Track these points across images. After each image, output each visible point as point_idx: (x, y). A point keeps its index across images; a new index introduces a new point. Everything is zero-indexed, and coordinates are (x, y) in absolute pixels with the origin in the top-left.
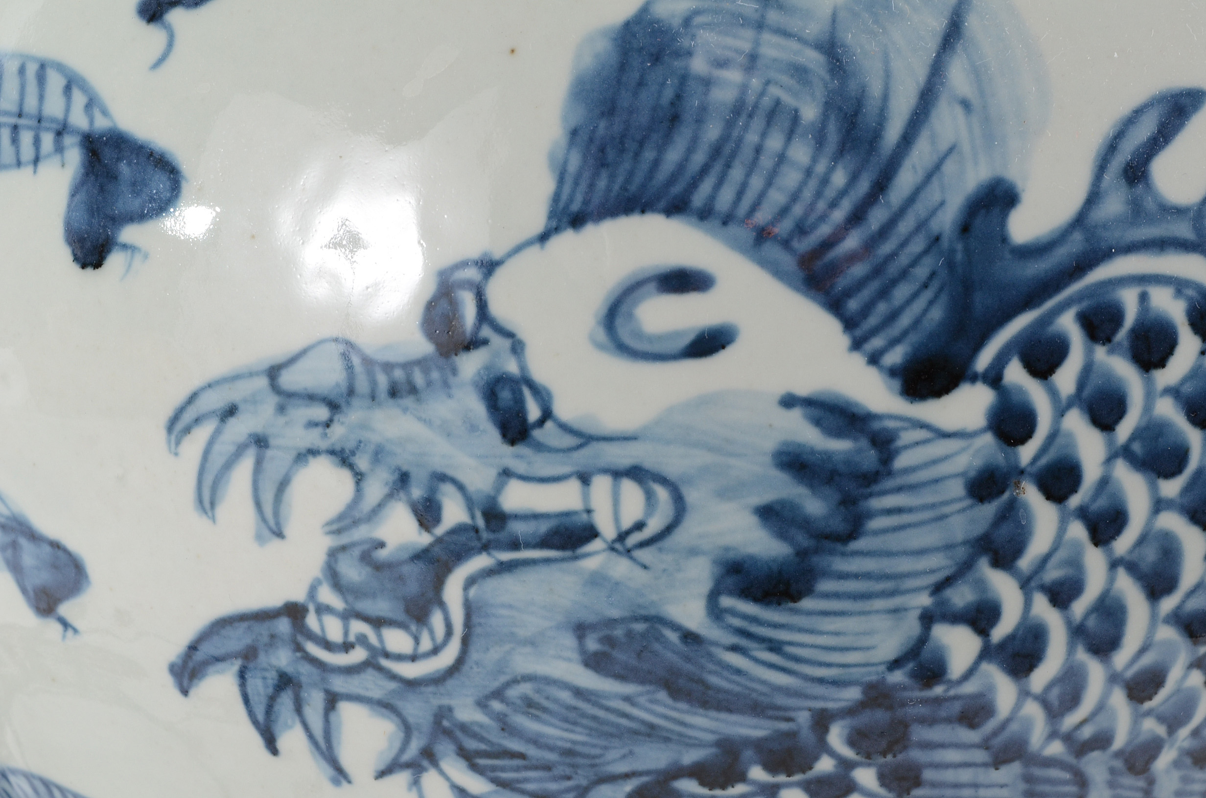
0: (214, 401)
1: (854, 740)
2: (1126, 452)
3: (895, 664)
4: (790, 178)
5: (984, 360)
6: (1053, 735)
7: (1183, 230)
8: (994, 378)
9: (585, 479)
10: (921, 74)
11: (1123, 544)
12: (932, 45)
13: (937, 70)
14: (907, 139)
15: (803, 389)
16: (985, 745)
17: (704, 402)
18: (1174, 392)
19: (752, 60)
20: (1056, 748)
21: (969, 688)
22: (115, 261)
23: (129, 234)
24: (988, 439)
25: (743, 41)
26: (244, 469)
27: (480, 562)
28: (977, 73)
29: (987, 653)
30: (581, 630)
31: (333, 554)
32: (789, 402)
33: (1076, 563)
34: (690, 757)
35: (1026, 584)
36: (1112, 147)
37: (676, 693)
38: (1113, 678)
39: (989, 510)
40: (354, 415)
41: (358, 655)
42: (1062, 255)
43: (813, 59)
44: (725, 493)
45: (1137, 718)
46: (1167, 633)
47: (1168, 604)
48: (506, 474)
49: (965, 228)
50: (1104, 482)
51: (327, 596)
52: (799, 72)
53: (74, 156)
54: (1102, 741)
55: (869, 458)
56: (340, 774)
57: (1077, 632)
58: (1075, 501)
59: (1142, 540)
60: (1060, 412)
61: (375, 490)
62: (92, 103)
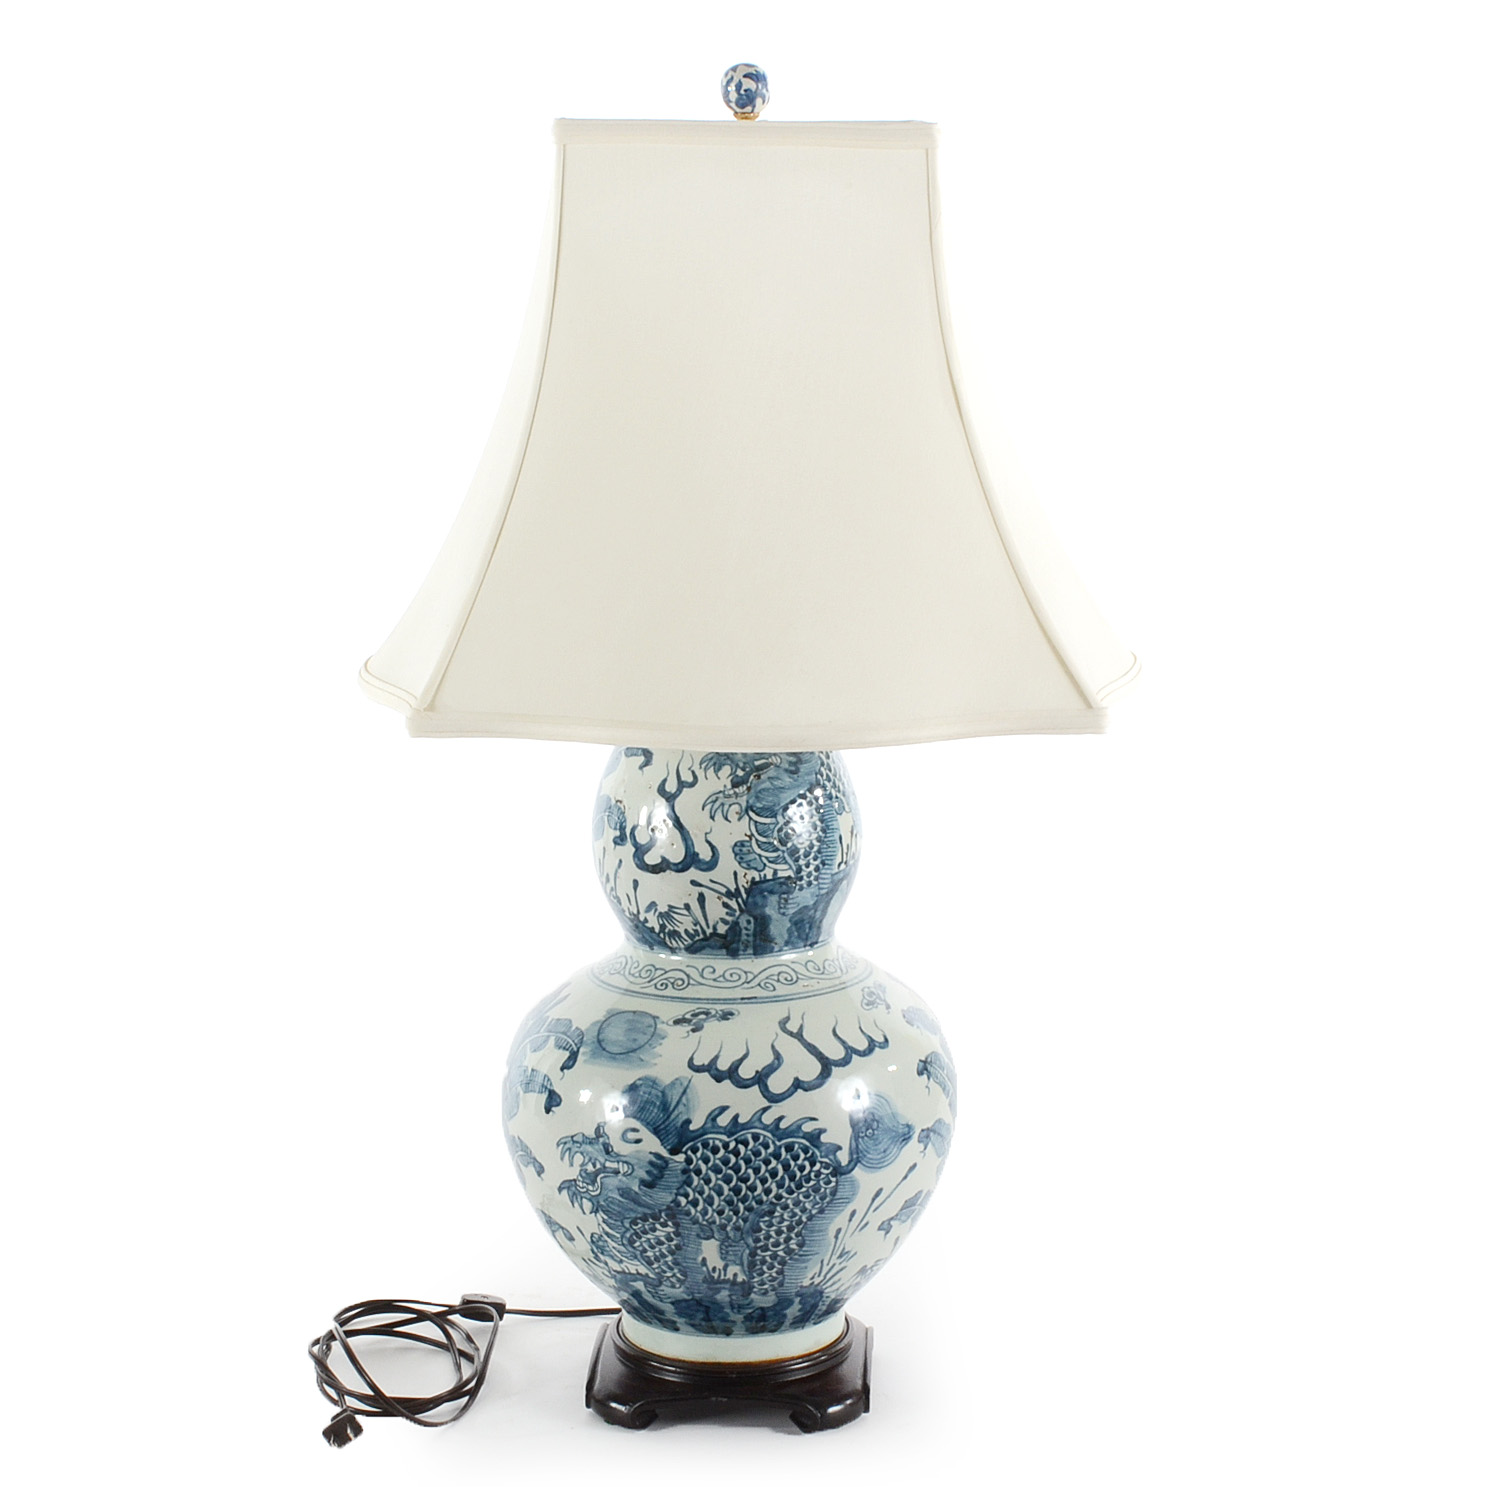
0: (563, 1141)
1: (666, 1215)
2: (710, 1169)
3: (672, 1202)
4: (653, 1114)
5: (684, 1150)
6: (704, 1220)
7: (722, 1131)
8: (686, 1153)
9: (618, 1162)
10: (678, 1098)
11: (711, 1185)
12: (680, 1094)
13: (681, 1098)
14: (674, 1110)
15: (653, 1151)
16: (691, 1220)
17: (637, 1151)
18: (719, 1159)
19: (650, 1093)
20: (705, 1223)
21: (686, 1208)
22: (551, 1113)
23: (553, 1109)
24: (684, 1164)
25: (649, 1090)
26: (568, 1153)
27: (602, 1175)
28: (687, 1100)
29: (688, 1202)
30: (619, 1190)
31: (581, 1170)
32: (651, 1153)
33: (703, 1187)
34: (639, 1216)
35: (694, 1190)
36: (710, 1115)
37: (635, 1203)
38: (714, 1210)
39: (685, 1177)
40: (584, 1146)
41: (585, 1190)
42: (699, 1133)
43: (660, 1094)
44: (641, 1168)
45: (720, 1219)
46: (723, 1203)
47: (722, 1198)
48: (606, 1160)
49: (682, 1126)
50: (706, 1174)
51: (580, 1178)
52: (657, 1096)
53: (547, 1093)
54: (714, 1222)
55: (664, 1165)
56: (584, 1213)
57: (705, 1201)
58: (701, 1176)
59: (715, 1185)
60: (698, 1160)
61: (586, 1161)
62: (551, 1084)
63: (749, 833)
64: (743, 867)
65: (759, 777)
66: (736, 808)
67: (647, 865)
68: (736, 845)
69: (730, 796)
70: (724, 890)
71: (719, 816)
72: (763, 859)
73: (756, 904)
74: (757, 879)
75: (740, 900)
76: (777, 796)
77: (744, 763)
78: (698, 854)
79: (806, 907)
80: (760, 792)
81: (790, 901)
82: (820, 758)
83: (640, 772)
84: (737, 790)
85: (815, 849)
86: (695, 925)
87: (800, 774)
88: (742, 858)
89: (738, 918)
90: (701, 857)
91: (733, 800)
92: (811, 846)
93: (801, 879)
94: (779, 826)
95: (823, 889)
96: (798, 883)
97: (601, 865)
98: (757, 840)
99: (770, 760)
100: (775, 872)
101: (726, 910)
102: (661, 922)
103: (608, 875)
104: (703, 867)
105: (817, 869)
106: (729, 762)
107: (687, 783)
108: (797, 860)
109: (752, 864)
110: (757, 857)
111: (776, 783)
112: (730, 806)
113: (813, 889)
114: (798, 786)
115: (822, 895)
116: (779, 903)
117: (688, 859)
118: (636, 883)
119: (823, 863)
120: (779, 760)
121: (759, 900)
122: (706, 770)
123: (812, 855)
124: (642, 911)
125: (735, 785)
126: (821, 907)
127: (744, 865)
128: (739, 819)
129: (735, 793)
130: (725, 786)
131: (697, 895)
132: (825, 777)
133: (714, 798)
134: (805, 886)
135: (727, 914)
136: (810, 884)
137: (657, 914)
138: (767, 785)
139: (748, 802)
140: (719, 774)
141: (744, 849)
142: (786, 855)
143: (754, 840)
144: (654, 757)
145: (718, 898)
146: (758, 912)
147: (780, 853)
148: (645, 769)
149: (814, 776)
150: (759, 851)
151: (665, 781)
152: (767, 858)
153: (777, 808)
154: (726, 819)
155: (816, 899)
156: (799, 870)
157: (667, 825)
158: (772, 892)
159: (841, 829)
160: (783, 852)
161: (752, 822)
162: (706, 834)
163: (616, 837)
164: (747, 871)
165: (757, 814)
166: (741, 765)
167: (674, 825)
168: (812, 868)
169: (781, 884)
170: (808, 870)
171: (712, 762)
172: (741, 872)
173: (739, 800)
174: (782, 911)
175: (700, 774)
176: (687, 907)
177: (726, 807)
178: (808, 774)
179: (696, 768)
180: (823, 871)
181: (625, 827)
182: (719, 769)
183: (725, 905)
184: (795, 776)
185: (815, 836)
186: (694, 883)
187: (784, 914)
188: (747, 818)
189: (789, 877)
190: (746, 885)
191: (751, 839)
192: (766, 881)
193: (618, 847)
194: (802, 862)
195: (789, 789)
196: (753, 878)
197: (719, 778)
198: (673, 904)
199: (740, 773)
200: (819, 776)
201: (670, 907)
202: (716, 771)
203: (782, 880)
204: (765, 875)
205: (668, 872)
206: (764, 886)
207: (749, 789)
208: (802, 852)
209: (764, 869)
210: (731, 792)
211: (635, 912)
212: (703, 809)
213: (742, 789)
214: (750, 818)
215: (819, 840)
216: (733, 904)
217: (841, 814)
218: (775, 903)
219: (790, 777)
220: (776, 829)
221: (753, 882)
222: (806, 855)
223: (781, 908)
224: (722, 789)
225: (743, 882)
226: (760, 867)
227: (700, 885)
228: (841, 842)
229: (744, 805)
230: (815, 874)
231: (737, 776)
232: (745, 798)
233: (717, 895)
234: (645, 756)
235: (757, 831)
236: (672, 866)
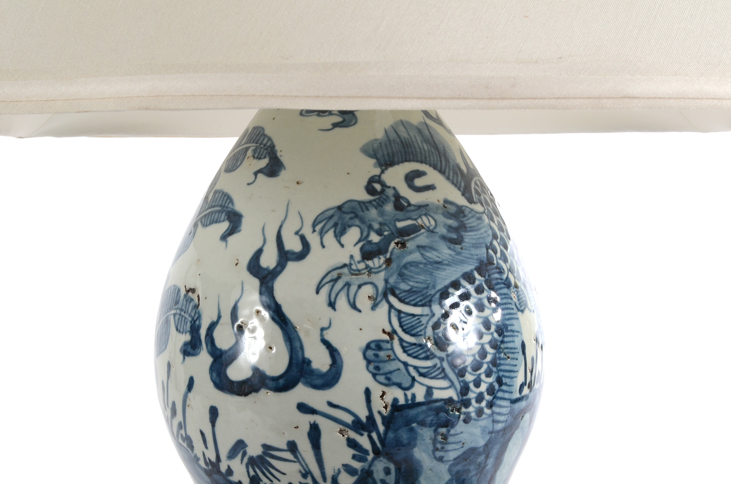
63: (388, 329)
64: (381, 383)
65: (403, 245)
66: (368, 290)
67: (232, 382)
68: (368, 347)
69: (358, 273)
70: (349, 419)
71: (342, 302)
72: (411, 369)
73: (399, 444)
74: (402, 401)
75: (374, 435)
76: (431, 274)
77: (381, 224)
78: (309, 362)
79: (473, 451)
80: (405, 266)
81: (451, 439)
82: (491, 228)
83: (224, 244)
84: (370, 263)
85: (489, 358)
86: (304, 476)
87: (464, 244)
88: (377, 368)
89: (370, 465)
90: (315, 365)
91: (365, 278)
92: (483, 354)
93: (467, 404)
94: (435, 319)
95: (498, 422)
96: (463, 410)
97: (165, 389)
98: (401, 340)
99: (420, 221)
100: (429, 390)
101: (352, 452)
102: (252, 473)
103: (174, 404)
104: (319, 382)
105: (491, 390)
106: (357, 222)
107: (293, 253)
108: (461, 373)
109: (395, 378)
110: (401, 366)
111: (428, 254)
112: (360, 286)
113: (484, 422)
114: (462, 262)
115: (499, 432)
116: (435, 441)
117: (295, 371)
118: (214, 413)
119: (499, 381)
120: (433, 222)
121: (404, 435)
122: (322, 234)
123: (485, 367)
124: (223, 454)
125: (367, 255)
126: (494, 452)
127: (382, 379)
128: (374, 307)
129: (367, 267)
130: (352, 257)
131: (307, 428)
132: (499, 255)
133: (334, 274)
134: (473, 415)
135: (354, 457)
136: (480, 412)
137: (246, 460)
138: (416, 256)
139: (386, 281)
140: (344, 239)
141: (382, 354)
142: (445, 365)
143: (396, 342)
144: (244, 221)
145: (341, 432)
146: (400, 455)
147: (436, 361)
148: (231, 239)
149: (484, 250)
150: (403, 357)
151: (259, 253)
152: (416, 368)
153: (432, 292)
154: (354, 306)
155: (488, 437)
156: (465, 390)
157: (262, 319)
158: (422, 424)
159: (524, 332)
160: (442, 359)
161: (394, 314)
162: (322, 329)
163: (186, 344)
164: (385, 389)
165: (402, 301)
166: (376, 226)
167: (273, 319)
168: (483, 388)
169: (438, 411)
170: (478, 390)
171: (331, 223)
172: (377, 390)
173: (374, 278)
174: (438, 454)
175: (313, 239)
176: (292, 447)
177: (353, 288)
178: (476, 246)
179: (307, 231)
180: (500, 394)
181: (199, 327)
182: (343, 232)
183: (352, 444)
184: (458, 247)
185: (487, 338)
186: (303, 408)
187: (441, 459)
188: (384, 307)
189: (450, 401)
190: (383, 411)
191: (392, 338)
192: (413, 404)
193: (188, 359)
194: (469, 377)
195: (448, 265)
196: (395, 400)
197: (342, 246)
198: (269, 443)
199: (375, 238)
200: (490, 251)
201: (267, 448)
202: (339, 235)
203: (438, 404)
204: (414, 396)
205: (263, 391)
206: (412, 412)
207: (388, 262)
208: (469, 360)
209: (411, 386)
210: (362, 266)
211: (213, 459)
212: (317, 292)
213: (377, 262)
214: (391, 306)
215: (494, 345)
216: (364, 441)
217: (522, 311)
218: (429, 441)
219: (450, 248)
220: (431, 323)
221: (396, 406)
222: (476, 367)
223: (437, 449)
224: (347, 261)
225: (378, 405)
226: (406, 384)
227: (313, 411)
228: (524, 353)
229: (381, 285)
230: (488, 397)
231: (370, 242)
232: (382, 275)
233: (338, 427)
234: (230, 222)
235: (401, 326)
236: (267, 381)
